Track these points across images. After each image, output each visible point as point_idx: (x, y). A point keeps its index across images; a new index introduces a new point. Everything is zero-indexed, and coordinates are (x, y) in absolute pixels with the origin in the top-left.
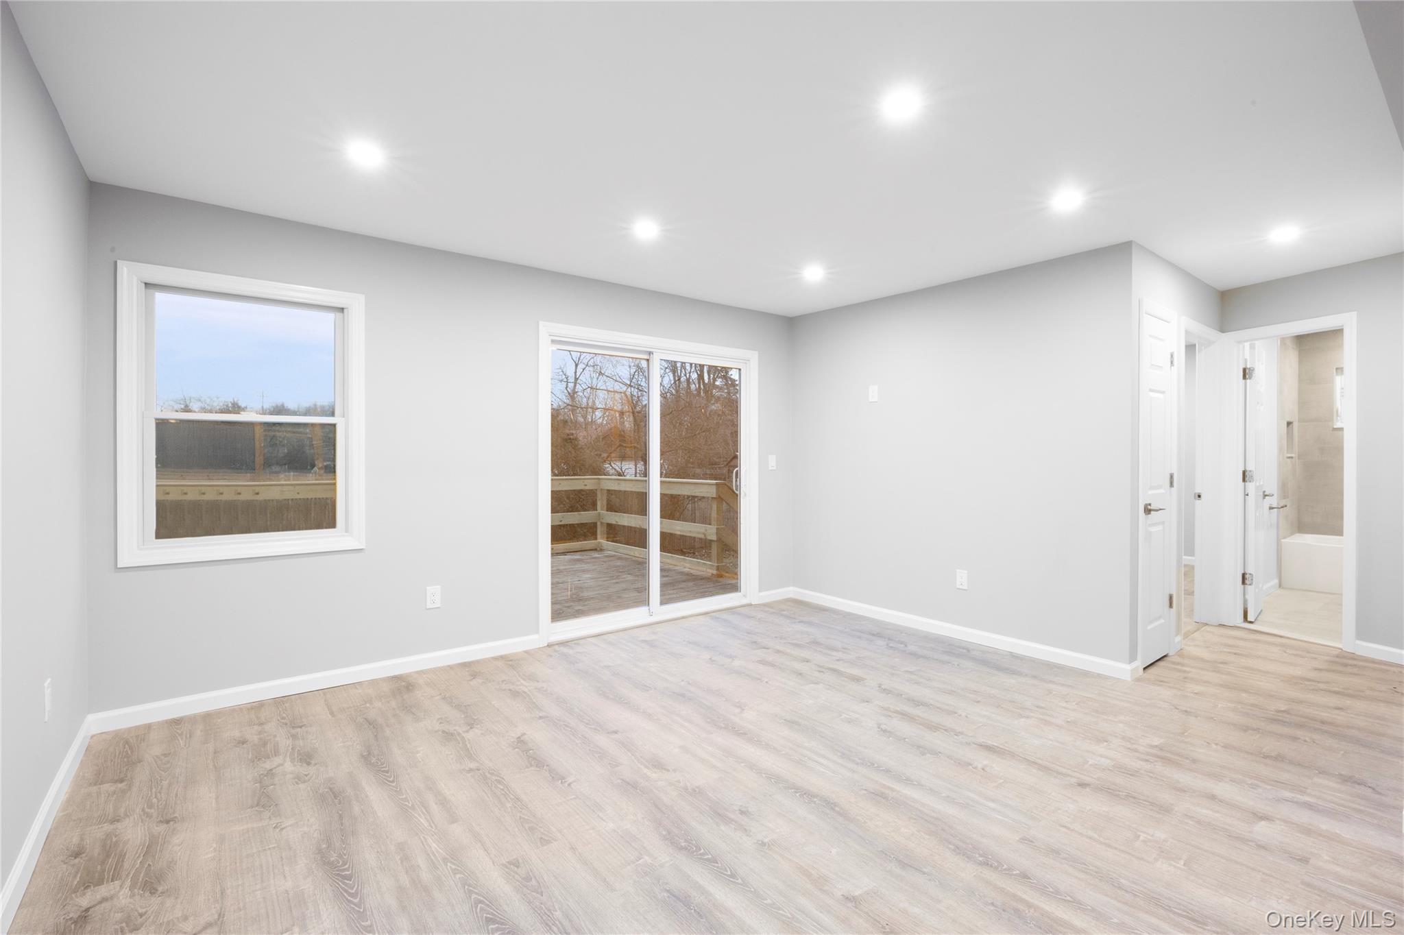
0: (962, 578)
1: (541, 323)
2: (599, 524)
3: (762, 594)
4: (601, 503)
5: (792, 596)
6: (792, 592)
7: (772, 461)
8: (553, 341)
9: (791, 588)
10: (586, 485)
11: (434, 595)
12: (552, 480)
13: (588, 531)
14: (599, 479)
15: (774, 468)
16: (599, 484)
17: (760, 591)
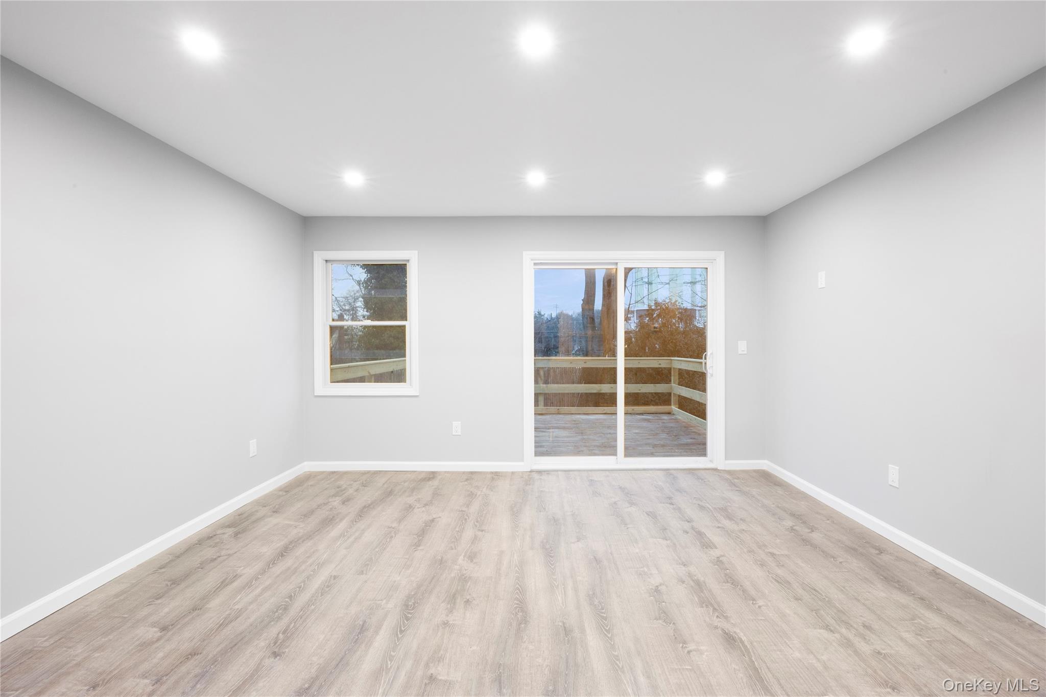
0: (894, 474)
1: (524, 253)
2: (672, 394)
3: (728, 462)
4: (674, 377)
5: (765, 468)
6: (764, 464)
7: (742, 347)
8: (535, 264)
9: (766, 461)
10: (660, 364)
11: (457, 427)
12: (625, 360)
13: (664, 399)
14: (671, 360)
15: (745, 352)
16: (671, 363)
17: (726, 459)
